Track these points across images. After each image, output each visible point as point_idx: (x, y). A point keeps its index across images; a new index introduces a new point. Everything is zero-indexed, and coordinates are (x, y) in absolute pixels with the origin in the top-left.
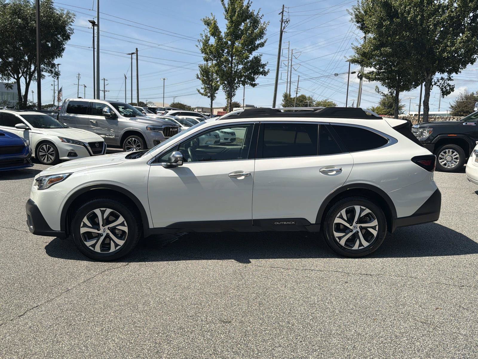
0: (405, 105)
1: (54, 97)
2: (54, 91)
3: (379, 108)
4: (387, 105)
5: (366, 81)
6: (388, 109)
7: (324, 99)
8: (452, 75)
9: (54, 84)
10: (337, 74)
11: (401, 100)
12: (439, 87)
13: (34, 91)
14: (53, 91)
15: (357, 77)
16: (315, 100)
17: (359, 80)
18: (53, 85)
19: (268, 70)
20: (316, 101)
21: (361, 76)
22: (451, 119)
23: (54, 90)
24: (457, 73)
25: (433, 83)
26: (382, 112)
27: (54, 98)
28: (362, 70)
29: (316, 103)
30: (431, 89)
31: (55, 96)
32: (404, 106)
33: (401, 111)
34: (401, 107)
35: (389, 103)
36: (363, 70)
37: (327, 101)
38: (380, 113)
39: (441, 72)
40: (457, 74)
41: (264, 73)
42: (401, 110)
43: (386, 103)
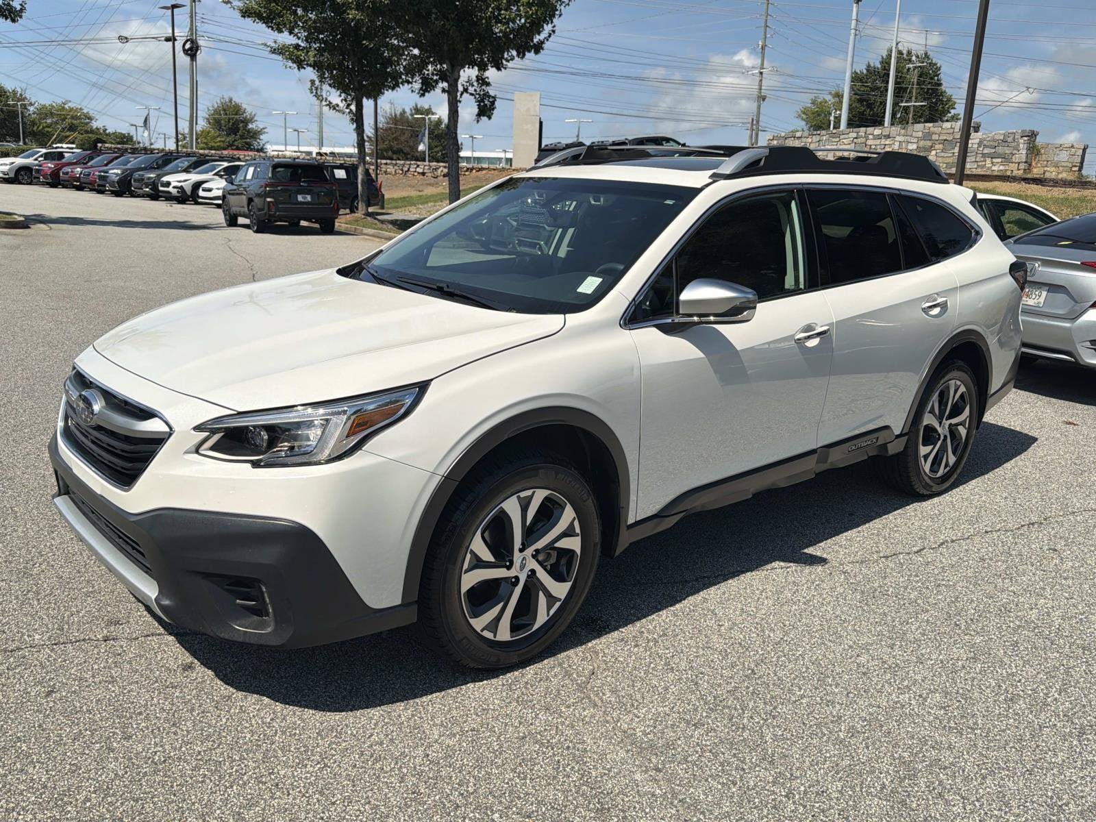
0: (266, 128)
3: (209, 132)
4: (225, 126)
5: (290, 67)
6: (228, 135)
7: (59, 101)
8: (487, 74)
10: (126, 38)
11: (255, 115)
12: (473, 97)
15: (182, 52)
16: (33, 100)
17: (188, 59)
19: (21, 5)
20: (37, 103)
21: (191, 49)
22: (412, 166)
24: (499, 69)
25: (461, 88)
26: (218, 144)
28: (192, 34)
29: (36, 108)
30: (460, 102)
32: (265, 130)
33: (258, 143)
34: (259, 132)
35: (229, 122)
36: (196, 34)
37: (66, 106)
38: (213, 144)
39: (469, 65)
40: (500, 72)
41: (10, 12)
42: (258, 140)
43: (222, 122)
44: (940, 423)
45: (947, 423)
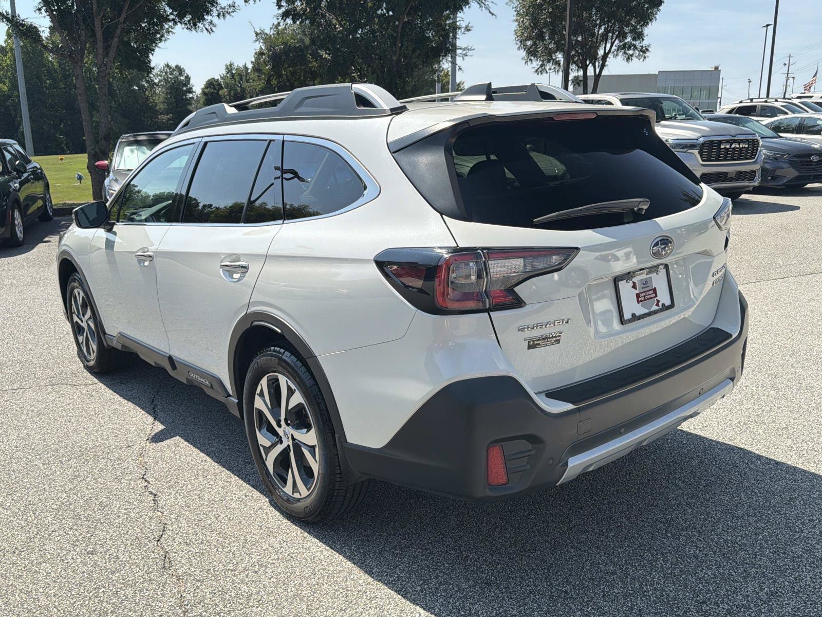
1: (786, 87)
2: (788, 76)
9: (789, 63)
13: (751, 80)
14: (786, 75)
18: (787, 65)
23: (788, 74)
27: (786, 89)
31: (788, 84)
44: (293, 439)
45: (287, 442)
